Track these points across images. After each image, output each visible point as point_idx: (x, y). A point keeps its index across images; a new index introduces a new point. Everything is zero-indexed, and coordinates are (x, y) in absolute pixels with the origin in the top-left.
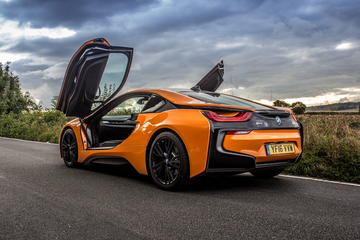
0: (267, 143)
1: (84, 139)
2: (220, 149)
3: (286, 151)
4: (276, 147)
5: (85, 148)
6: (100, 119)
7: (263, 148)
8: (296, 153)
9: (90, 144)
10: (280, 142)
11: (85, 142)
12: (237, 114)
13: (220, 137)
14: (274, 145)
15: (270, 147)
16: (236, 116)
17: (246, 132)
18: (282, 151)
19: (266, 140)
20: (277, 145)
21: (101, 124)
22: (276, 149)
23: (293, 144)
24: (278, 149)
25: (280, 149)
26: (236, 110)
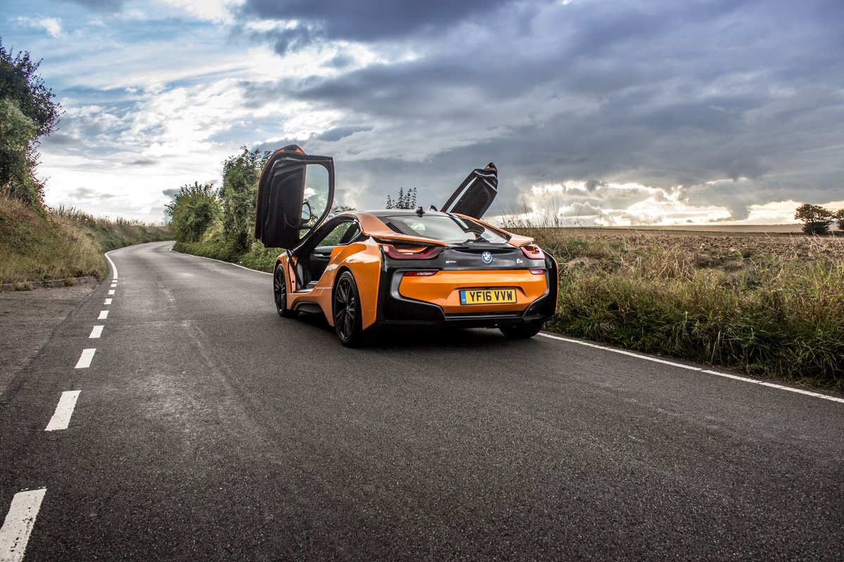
0: (462, 289)
1: (293, 278)
2: (395, 294)
3: (497, 299)
4: (479, 294)
5: (294, 289)
6: (312, 250)
7: (455, 294)
8: (518, 303)
9: (300, 284)
10: (487, 288)
11: (293, 282)
12: (424, 249)
13: (396, 278)
14: (476, 292)
15: (467, 293)
16: (424, 252)
17: (430, 274)
18: (490, 300)
19: (458, 284)
20: (482, 291)
21: (311, 258)
22: (478, 296)
23: (513, 291)
24: (482, 296)
25: (488, 297)
26: (423, 244)
